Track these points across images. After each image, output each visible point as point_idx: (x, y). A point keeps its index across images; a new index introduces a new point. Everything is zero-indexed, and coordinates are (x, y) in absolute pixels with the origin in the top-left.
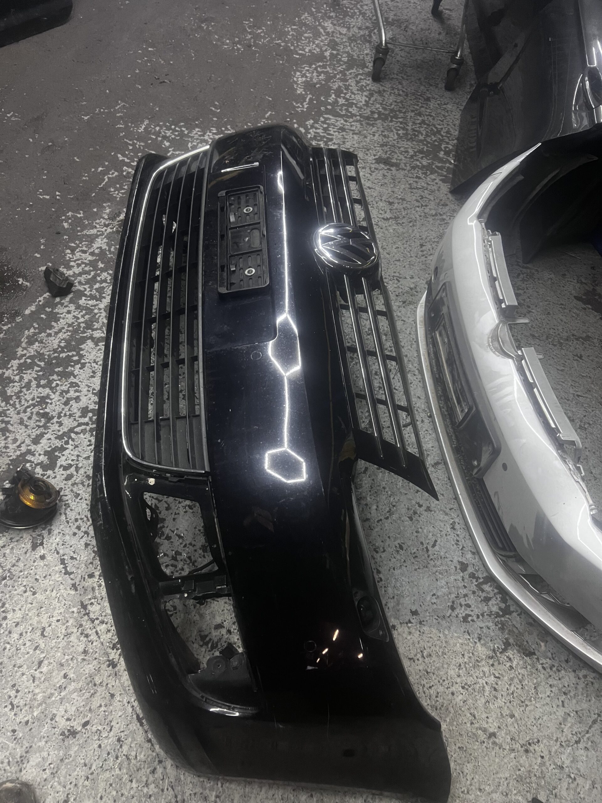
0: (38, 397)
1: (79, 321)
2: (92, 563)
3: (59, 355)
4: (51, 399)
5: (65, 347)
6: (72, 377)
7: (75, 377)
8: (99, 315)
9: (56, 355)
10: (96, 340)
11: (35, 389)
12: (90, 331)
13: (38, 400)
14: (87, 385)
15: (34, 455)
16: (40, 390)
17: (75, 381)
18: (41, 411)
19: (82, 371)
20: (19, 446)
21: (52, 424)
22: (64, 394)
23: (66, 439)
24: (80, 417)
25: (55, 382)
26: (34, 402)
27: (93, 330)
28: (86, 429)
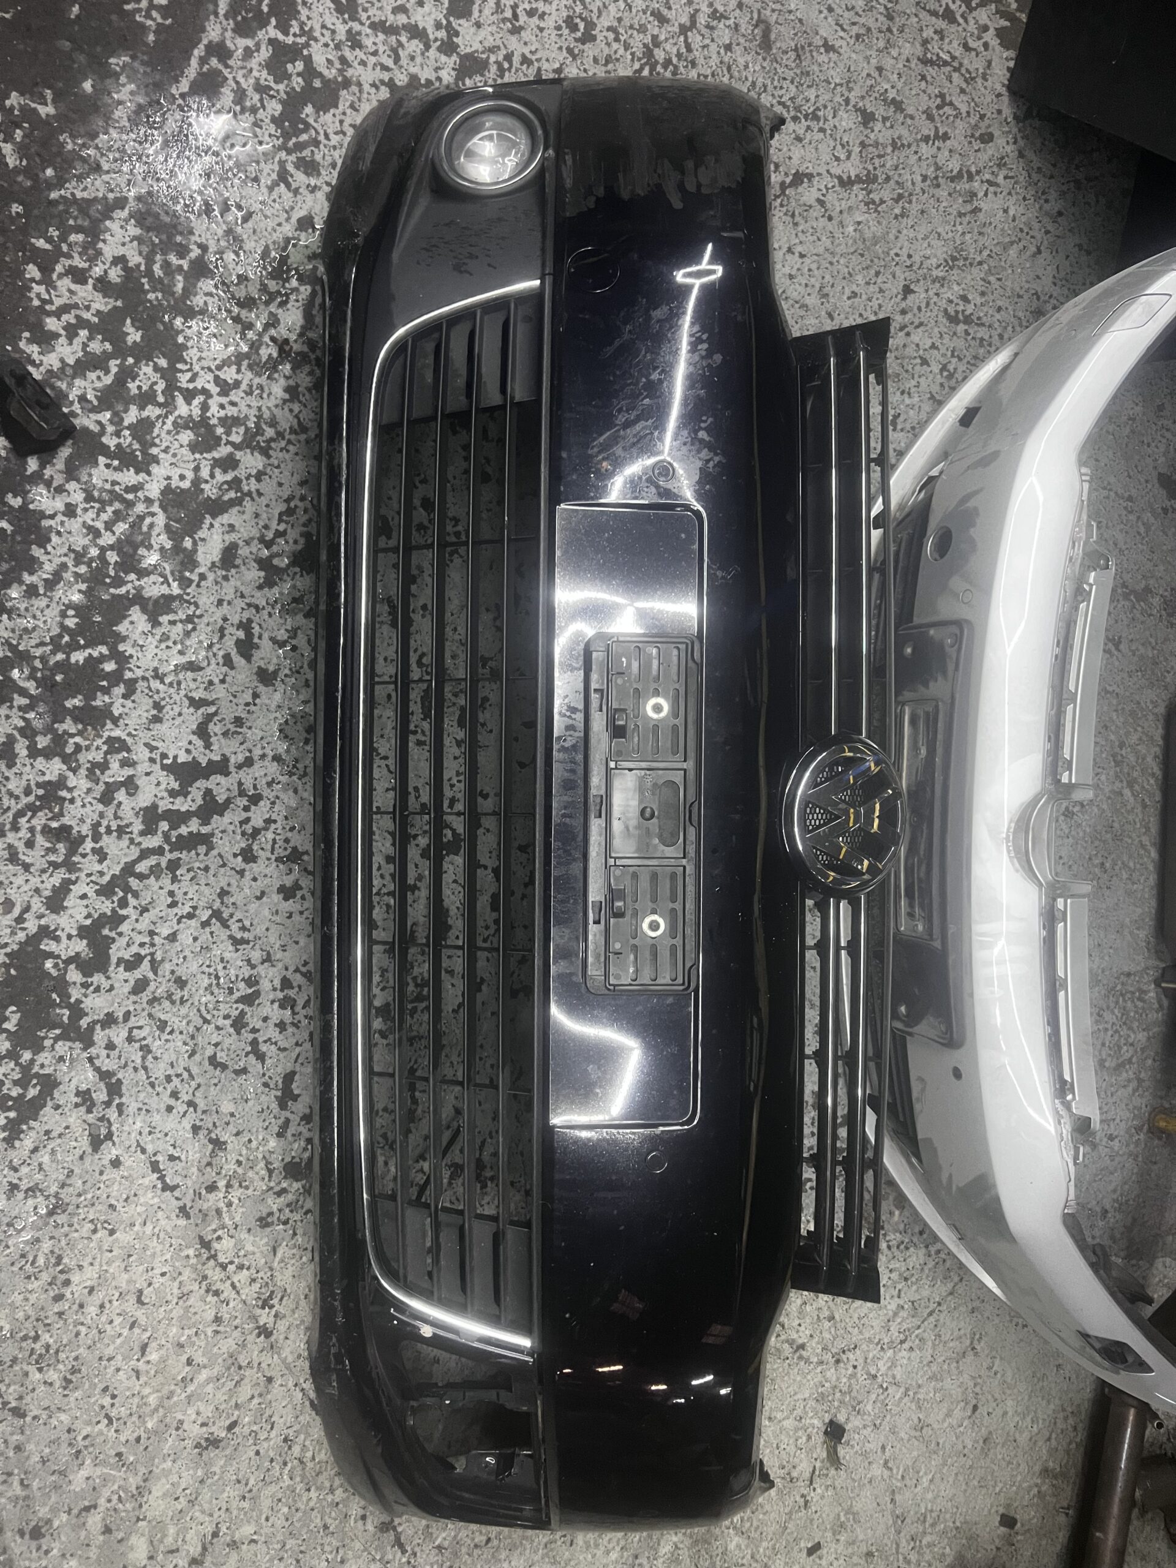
0: (39, 785)
1: (101, 542)
2: (209, 1164)
3: (68, 657)
4: (70, 790)
5: (80, 630)
6: (109, 725)
7: (115, 721)
8: (148, 520)
9: (60, 657)
10: (150, 607)
11: (27, 761)
12: (132, 576)
13: (41, 792)
14: (146, 745)
15: (57, 939)
16: (40, 764)
17: (117, 733)
18: (55, 825)
19: (128, 703)
20: (20, 920)
21: (84, 856)
22: (98, 772)
23: (121, 894)
24: (142, 833)
25: (71, 741)
26: (31, 798)
27: (142, 573)
28: (158, 865)
